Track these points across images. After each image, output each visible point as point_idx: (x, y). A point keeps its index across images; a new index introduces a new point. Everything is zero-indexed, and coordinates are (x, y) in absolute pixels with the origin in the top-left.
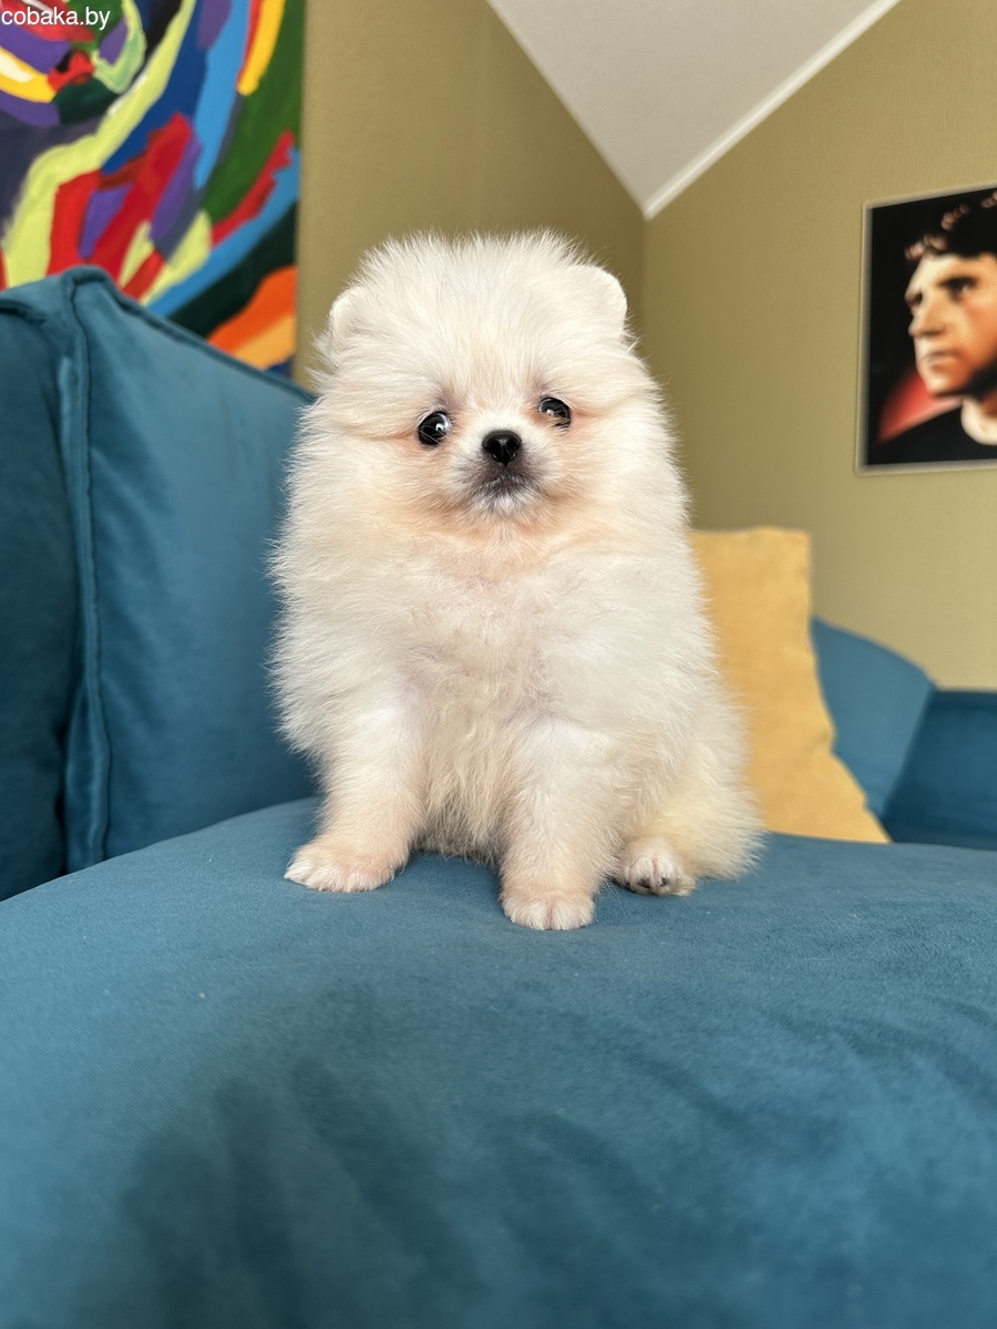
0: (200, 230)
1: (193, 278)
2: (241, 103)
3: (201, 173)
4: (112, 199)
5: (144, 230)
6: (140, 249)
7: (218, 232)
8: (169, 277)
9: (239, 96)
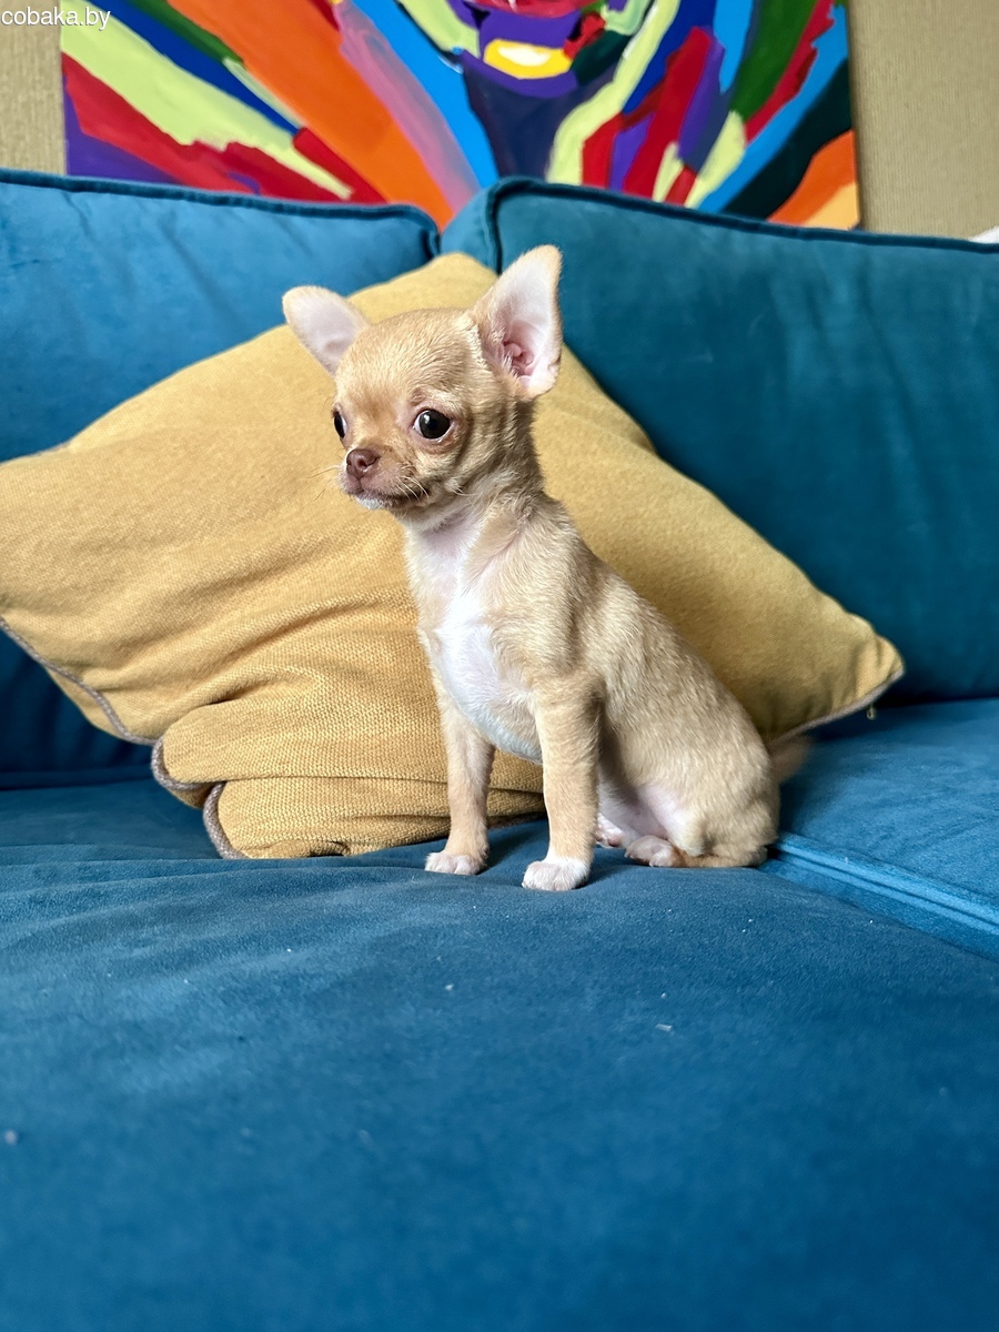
1: (729, 181)
3: (726, 78)
7: (752, 130)
8: (703, 187)
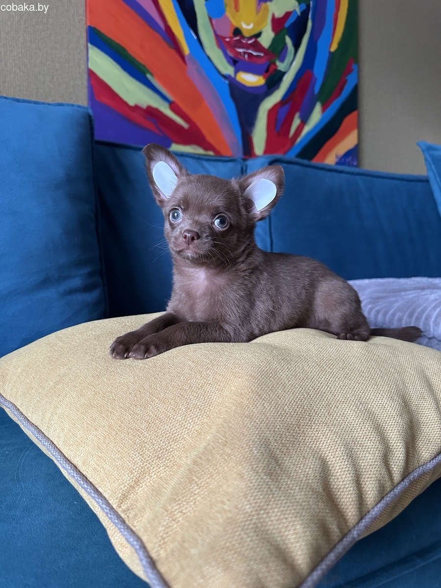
0: (318, 108)
1: (315, 127)
2: (332, 54)
3: (317, 89)
4: (286, 108)
5: (297, 115)
6: (296, 122)
8: (307, 129)
9: (330, 52)
